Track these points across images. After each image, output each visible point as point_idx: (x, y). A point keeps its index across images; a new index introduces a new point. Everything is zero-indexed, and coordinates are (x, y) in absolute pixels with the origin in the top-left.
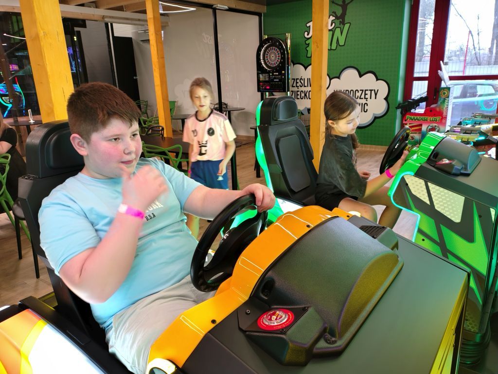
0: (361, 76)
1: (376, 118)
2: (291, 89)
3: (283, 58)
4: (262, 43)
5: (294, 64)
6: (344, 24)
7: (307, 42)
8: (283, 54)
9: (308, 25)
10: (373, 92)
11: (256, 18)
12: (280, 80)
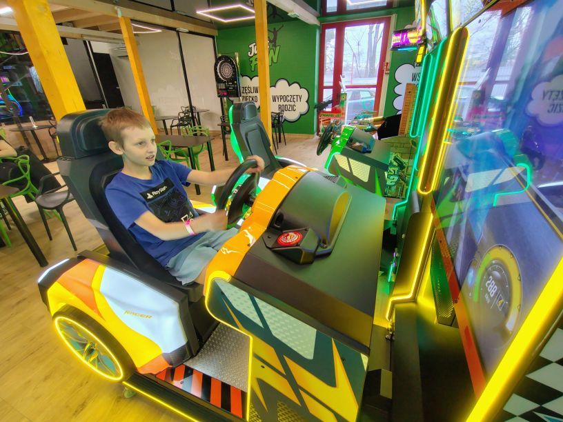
0: (290, 85)
1: (301, 115)
2: (242, 95)
3: (234, 72)
4: (217, 60)
5: (242, 76)
6: (276, 47)
7: (251, 60)
8: (234, 68)
9: (250, 46)
10: (298, 97)
11: (211, 40)
12: (234, 88)
